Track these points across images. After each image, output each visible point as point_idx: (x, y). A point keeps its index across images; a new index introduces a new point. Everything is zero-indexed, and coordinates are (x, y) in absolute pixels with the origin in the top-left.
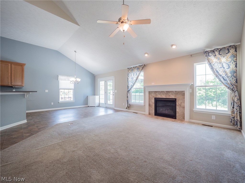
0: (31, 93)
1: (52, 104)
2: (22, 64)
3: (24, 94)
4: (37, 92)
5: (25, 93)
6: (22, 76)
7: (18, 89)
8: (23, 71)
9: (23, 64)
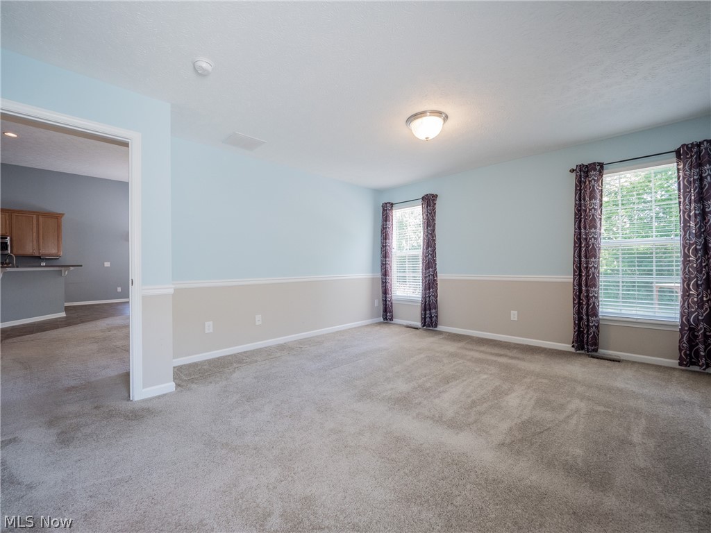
0: (72, 268)
1: (119, 289)
2: (57, 214)
3: (61, 271)
4: (81, 266)
5: (63, 269)
6: (58, 237)
7: (51, 261)
8: (59, 227)
9: (60, 214)
